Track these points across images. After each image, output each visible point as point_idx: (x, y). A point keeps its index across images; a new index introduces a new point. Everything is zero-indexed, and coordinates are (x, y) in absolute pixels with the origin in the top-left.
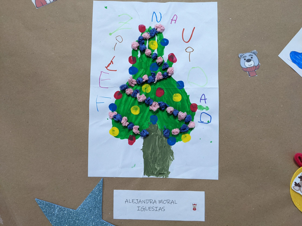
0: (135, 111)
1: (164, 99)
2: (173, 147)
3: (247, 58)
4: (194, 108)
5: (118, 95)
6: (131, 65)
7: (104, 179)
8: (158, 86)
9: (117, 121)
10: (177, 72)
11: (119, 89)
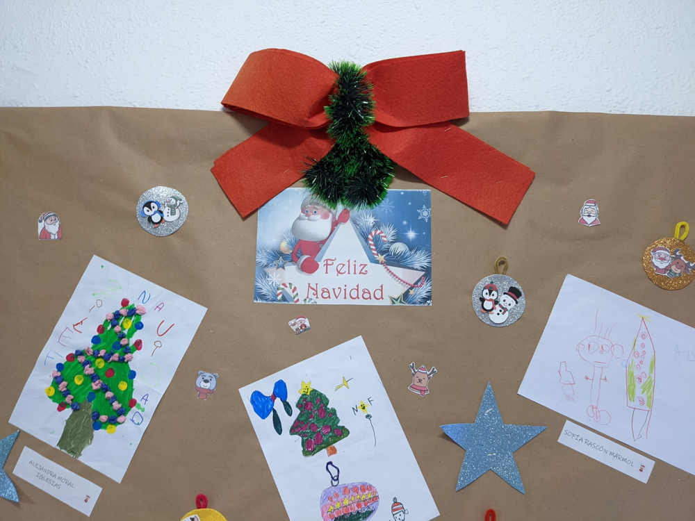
0: (78, 381)
1: (111, 382)
2: (96, 433)
3: (205, 378)
4: (133, 403)
5: (71, 358)
6: (97, 334)
7: (21, 431)
8: (112, 366)
9: (57, 381)
10: (136, 361)
11: (74, 352)
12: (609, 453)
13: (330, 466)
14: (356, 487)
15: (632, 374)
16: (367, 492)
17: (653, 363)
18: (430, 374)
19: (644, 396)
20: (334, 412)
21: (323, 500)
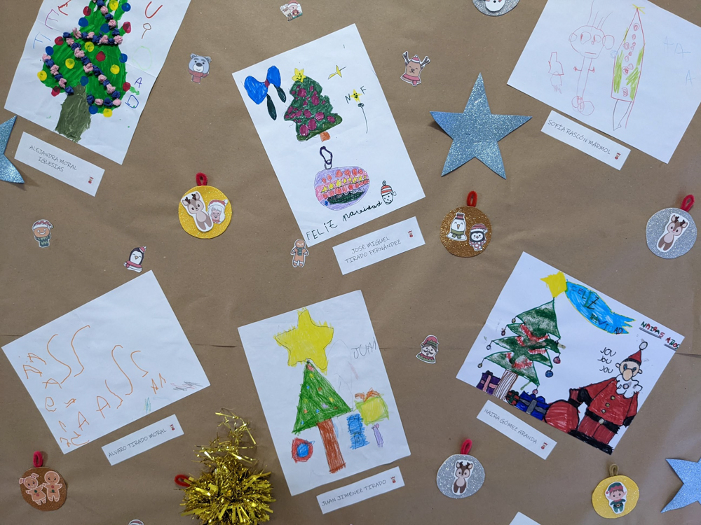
0: (69, 65)
1: (102, 66)
2: (93, 117)
3: (198, 62)
4: (127, 86)
5: (59, 41)
6: (84, 16)
7: (17, 117)
8: (102, 49)
9: (48, 65)
10: (127, 43)
11: (62, 35)
12: (588, 141)
13: (323, 151)
14: (348, 170)
15: (620, 65)
16: (358, 175)
17: (642, 55)
18: (423, 64)
19: (629, 87)
20: (327, 100)
21: (317, 181)
